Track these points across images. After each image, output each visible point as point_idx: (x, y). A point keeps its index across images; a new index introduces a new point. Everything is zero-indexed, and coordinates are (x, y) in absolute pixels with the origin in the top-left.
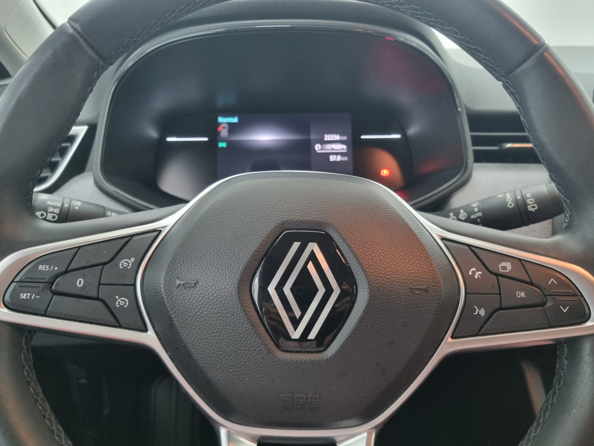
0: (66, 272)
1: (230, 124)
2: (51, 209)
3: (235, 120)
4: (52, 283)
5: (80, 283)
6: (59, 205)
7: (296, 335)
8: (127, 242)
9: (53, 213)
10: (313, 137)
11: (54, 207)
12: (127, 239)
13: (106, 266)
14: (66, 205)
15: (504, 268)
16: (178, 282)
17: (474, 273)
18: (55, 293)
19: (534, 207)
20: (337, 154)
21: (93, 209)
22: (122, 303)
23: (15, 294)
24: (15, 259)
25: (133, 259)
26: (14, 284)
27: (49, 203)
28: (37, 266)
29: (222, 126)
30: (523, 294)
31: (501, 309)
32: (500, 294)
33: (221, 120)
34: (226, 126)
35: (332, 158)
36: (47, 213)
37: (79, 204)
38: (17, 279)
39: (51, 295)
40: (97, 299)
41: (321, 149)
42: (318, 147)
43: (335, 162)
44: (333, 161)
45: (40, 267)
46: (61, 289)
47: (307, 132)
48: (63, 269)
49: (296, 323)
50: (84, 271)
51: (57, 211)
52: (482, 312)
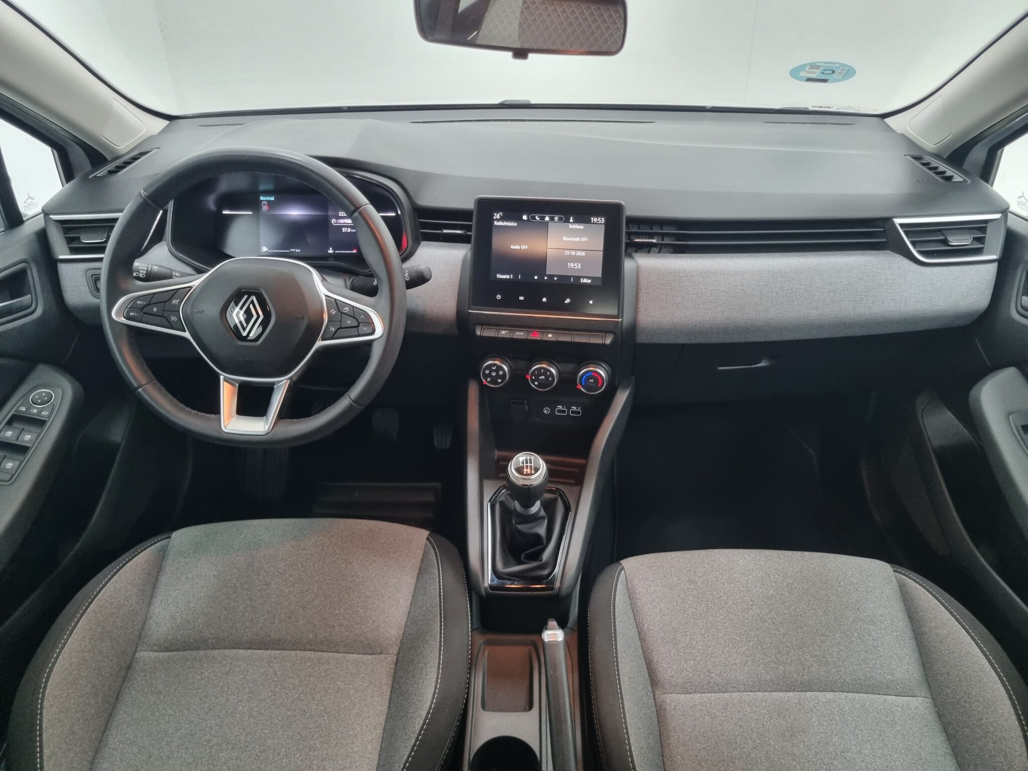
0: (149, 304)
1: (268, 201)
2: (141, 271)
3: (272, 199)
4: (143, 309)
5: (155, 309)
6: (146, 269)
7: (245, 334)
8: (176, 292)
9: (142, 273)
10: (330, 213)
11: (143, 270)
12: (176, 291)
13: (166, 303)
14: (149, 269)
15: (346, 310)
16: (196, 311)
17: (332, 312)
18: (145, 313)
19: (408, 278)
20: (347, 227)
21: (164, 271)
22: (174, 319)
23: (128, 313)
24: (126, 299)
25: (178, 300)
26: (127, 309)
27: (140, 268)
28: (136, 301)
29: (263, 203)
30: (349, 322)
31: (341, 328)
32: (341, 322)
33: (262, 198)
34: (266, 203)
35: (344, 230)
36: (139, 273)
37: (157, 268)
38: (129, 307)
39: (142, 314)
40: (163, 316)
41: (336, 223)
42: (333, 221)
43: (346, 233)
44: (345, 232)
45: (138, 302)
46: (147, 311)
47: (326, 210)
48: (148, 303)
49: (244, 329)
50: (157, 304)
51: (145, 272)
52: (333, 329)
